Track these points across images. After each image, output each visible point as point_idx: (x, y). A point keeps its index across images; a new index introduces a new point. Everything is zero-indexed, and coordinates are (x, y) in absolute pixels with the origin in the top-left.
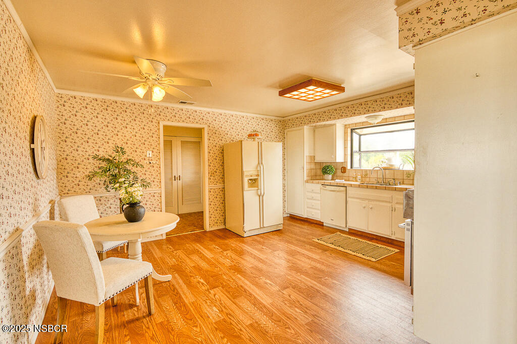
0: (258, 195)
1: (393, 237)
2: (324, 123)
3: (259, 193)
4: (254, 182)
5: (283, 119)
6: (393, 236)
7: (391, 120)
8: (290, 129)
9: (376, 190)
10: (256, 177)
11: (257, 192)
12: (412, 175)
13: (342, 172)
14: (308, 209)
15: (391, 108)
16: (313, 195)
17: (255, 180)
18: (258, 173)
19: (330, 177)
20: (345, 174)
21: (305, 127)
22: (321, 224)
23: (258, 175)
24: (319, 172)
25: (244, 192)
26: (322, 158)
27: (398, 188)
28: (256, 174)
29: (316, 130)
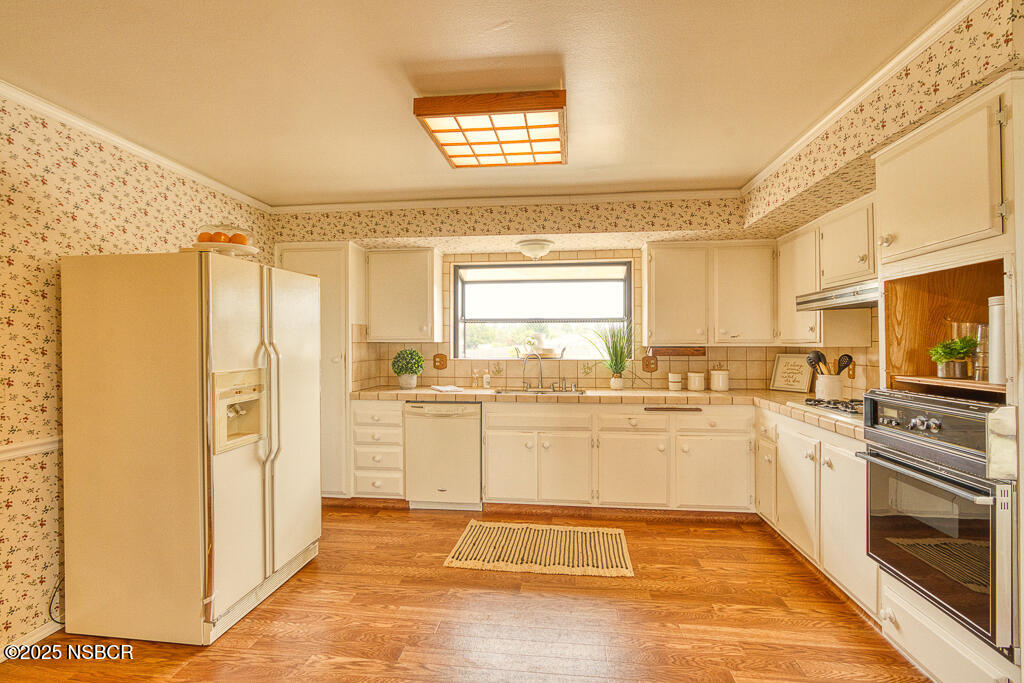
0: (258, 459)
1: (595, 504)
2: (390, 241)
3: (262, 454)
4: (244, 412)
5: (270, 210)
6: (595, 500)
7: (566, 255)
8: (294, 245)
9: (517, 405)
10: (254, 396)
11: (256, 450)
12: (594, 369)
13: (435, 367)
14: (360, 474)
15: (594, 229)
16: (378, 432)
17: (250, 406)
18: (260, 381)
19: (414, 380)
20: (443, 373)
21: (351, 243)
22: (401, 505)
23: (258, 388)
24: (388, 368)
25: (215, 459)
26: (394, 331)
27: (562, 397)
28: (253, 382)
29: (373, 258)
